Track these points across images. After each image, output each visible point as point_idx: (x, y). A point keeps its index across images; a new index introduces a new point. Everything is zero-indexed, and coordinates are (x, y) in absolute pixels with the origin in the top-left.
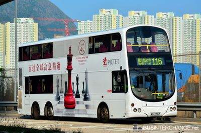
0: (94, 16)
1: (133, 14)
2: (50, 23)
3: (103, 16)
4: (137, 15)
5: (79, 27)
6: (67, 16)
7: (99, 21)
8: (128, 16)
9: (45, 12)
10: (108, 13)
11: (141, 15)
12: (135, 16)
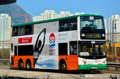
0: (41, 14)
1: (63, 13)
2: (18, 17)
3: (47, 14)
4: (65, 14)
5: (33, 19)
6: (27, 14)
7: (44, 16)
8: (60, 14)
9: (15, 11)
10: (49, 12)
11: (67, 13)
12: (64, 14)
